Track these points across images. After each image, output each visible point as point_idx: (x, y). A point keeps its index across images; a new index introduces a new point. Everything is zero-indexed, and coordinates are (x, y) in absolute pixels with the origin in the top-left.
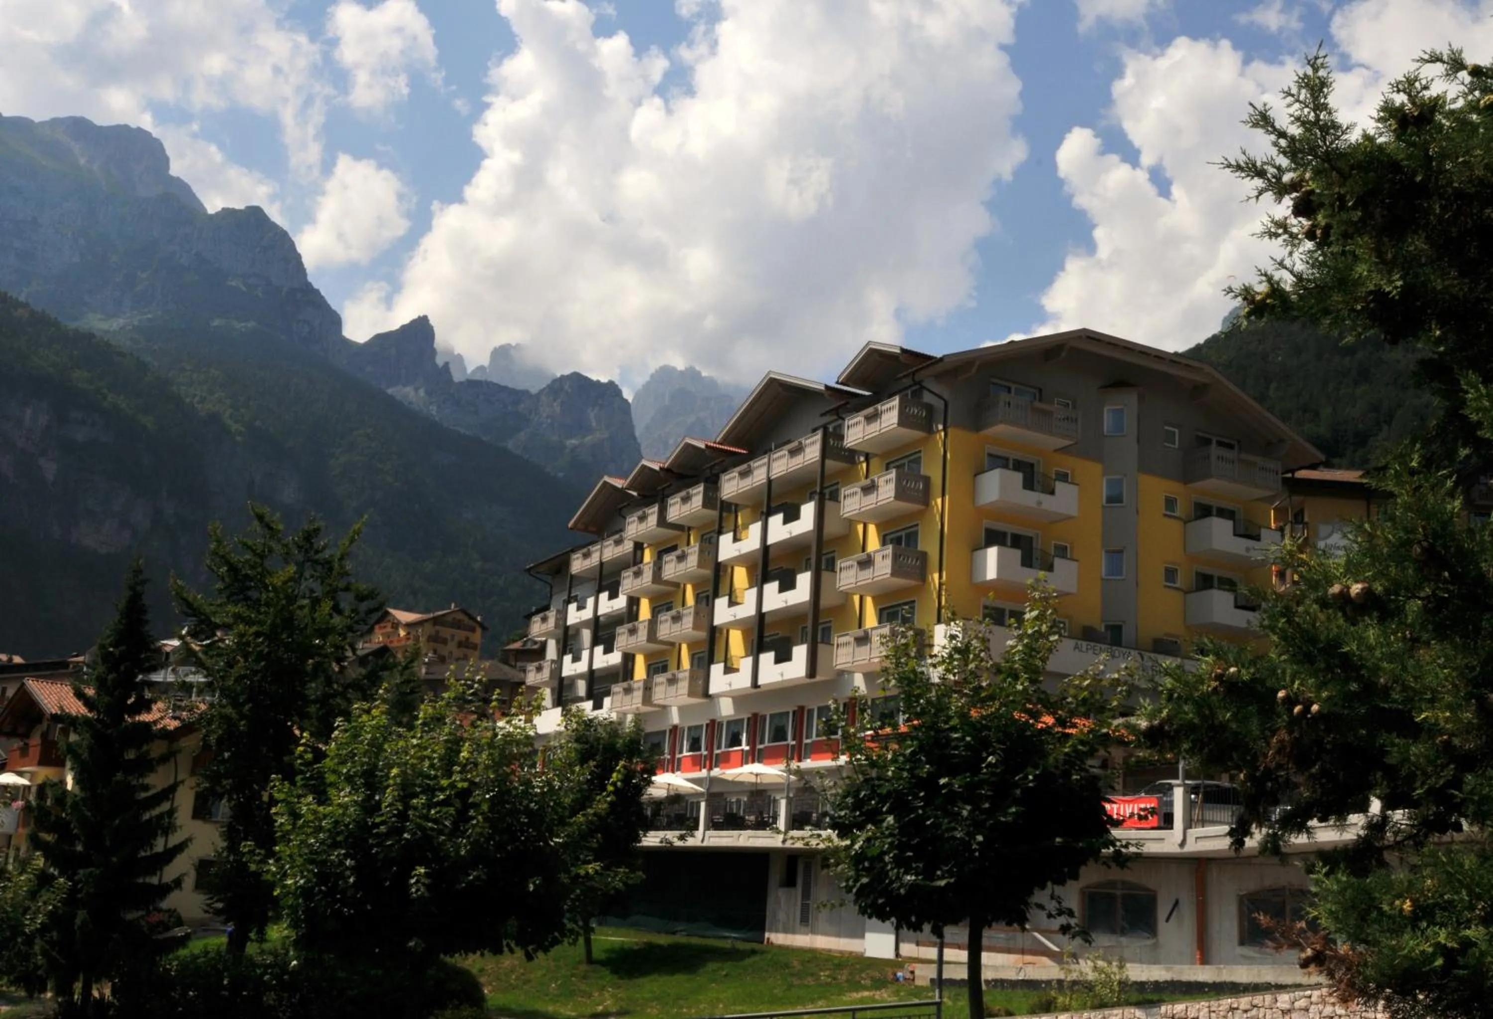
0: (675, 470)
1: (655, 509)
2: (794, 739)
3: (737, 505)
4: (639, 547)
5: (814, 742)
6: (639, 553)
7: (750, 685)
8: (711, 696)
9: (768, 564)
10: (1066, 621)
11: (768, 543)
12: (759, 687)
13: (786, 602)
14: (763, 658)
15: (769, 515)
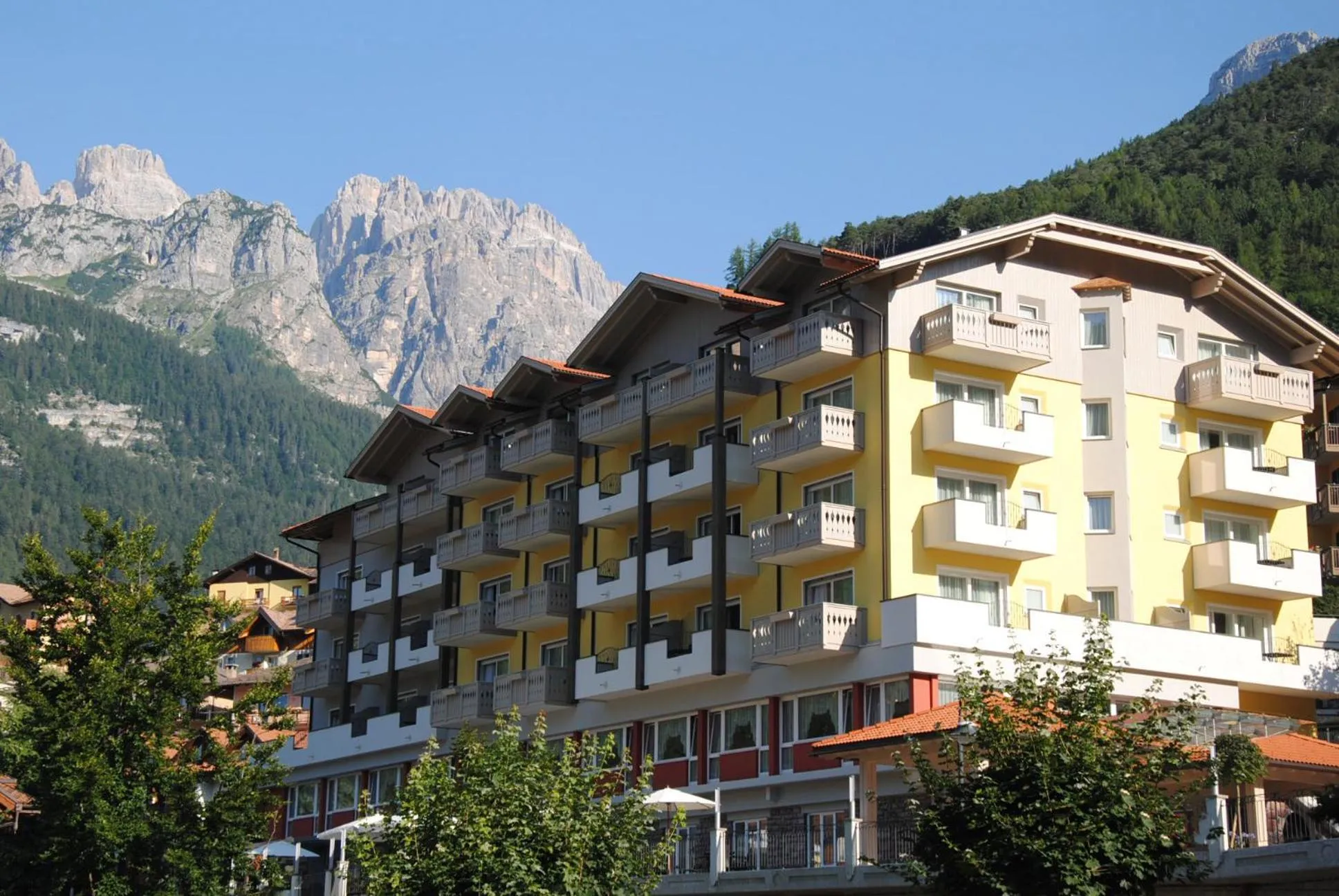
0: (507, 400)
1: (482, 451)
2: (694, 754)
3: (597, 448)
4: (455, 502)
5: (722, 756)
6: (456, 510)
7: (633, 685)
8: (577, 702)
9: (650, 528)
10: (1043, 589)
11: (650, 499)
12: (647, 687)
13: (679, 576)
14: (649, 648)
15: (648, 462)
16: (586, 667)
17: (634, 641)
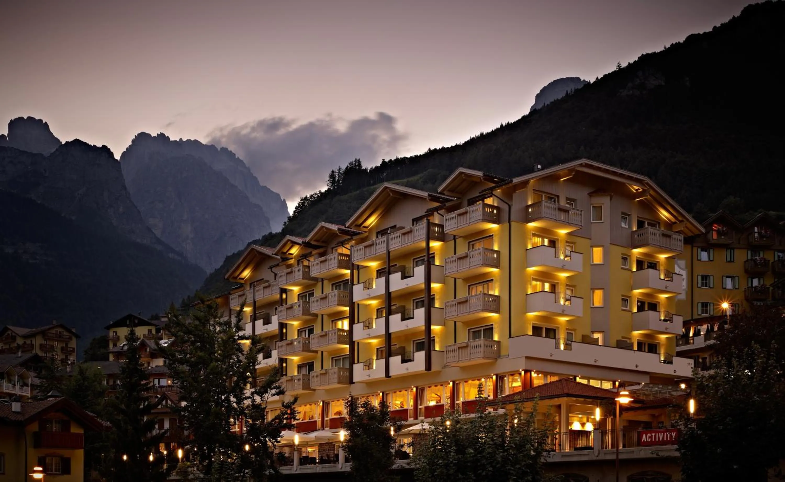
0: (313, 243)
3: (358, 266)
4: (284, 291)
5: (426, 407)
6: (284, 295)
7: (384, 375)
8: (354, 383)
9: (391, 303)
10: (573, 332)
11: (391, 291)
12: (390, 377)
13: (407, 326)
14: (392, 359)
15: (389, 273)
16: (358, 368)
17: (384, 355)
